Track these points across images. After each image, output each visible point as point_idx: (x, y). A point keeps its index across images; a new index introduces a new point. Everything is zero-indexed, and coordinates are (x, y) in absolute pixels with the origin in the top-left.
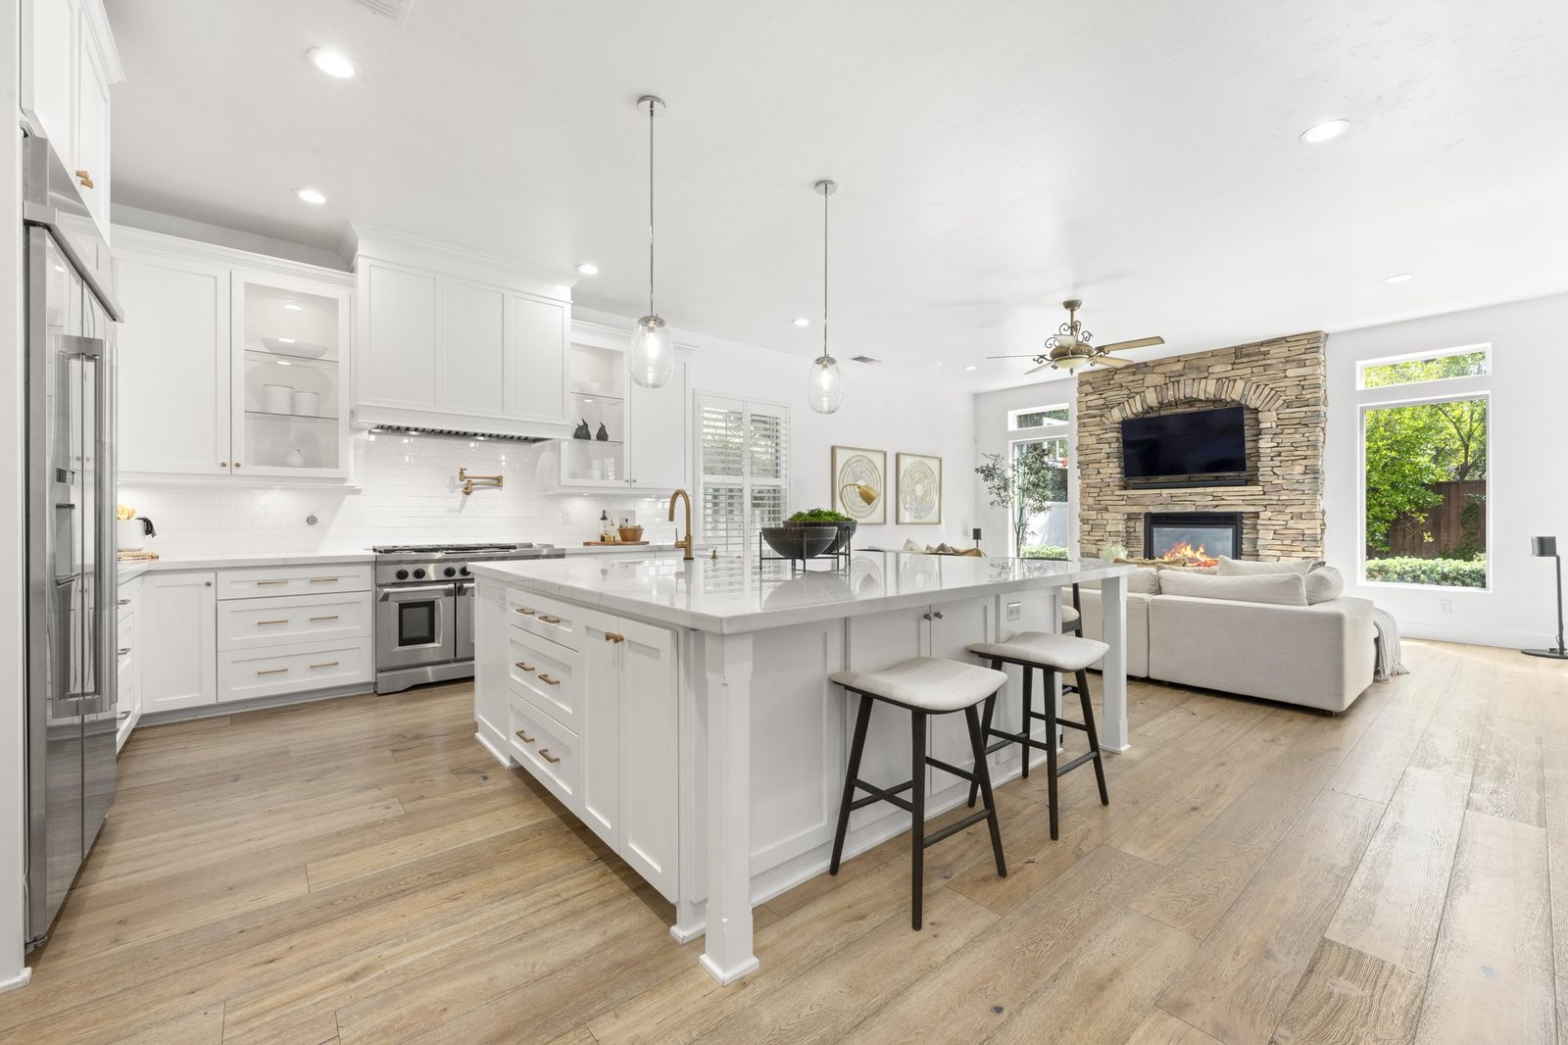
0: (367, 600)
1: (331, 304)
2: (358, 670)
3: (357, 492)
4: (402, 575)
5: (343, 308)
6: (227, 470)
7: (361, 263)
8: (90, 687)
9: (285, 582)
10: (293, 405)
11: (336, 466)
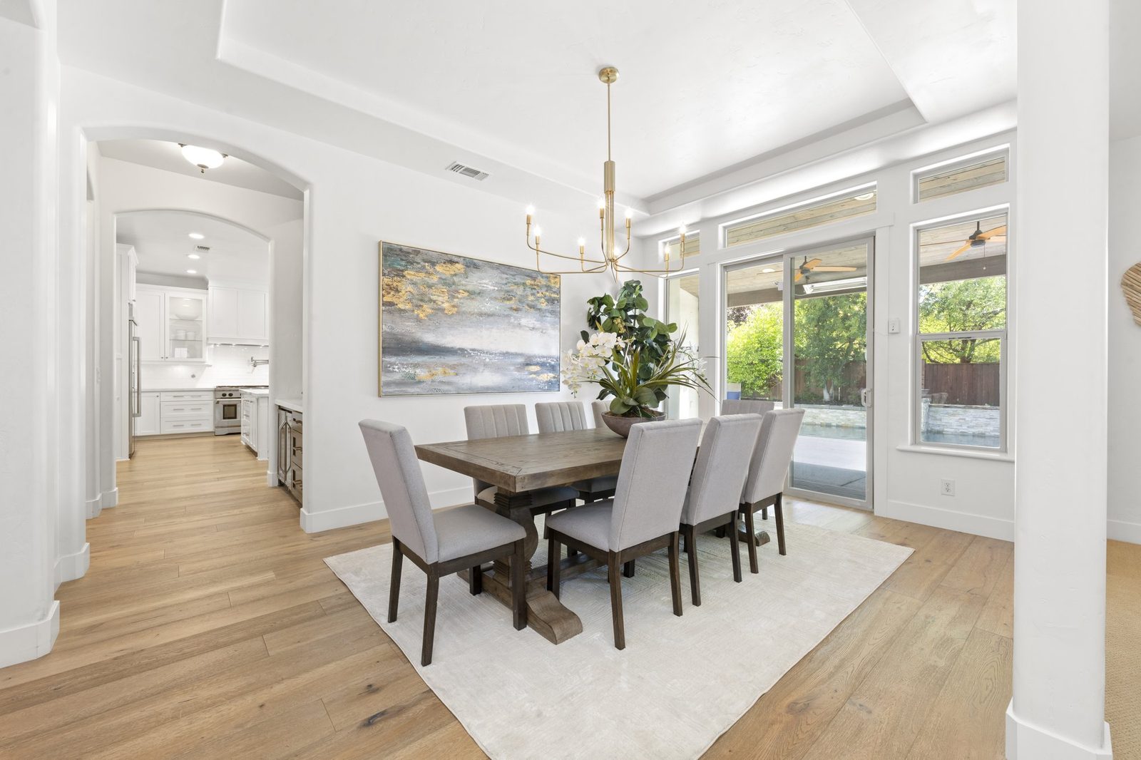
0: (212, 403)
1: (201, 301)
2: (208, 427)
3: (211, 366)
4: (224, 395)
5: (204, 301)
6: (163, 359)
7: (210, 288)
8: (136, 412)
9: (183, 396)
10: (186, 336)
11: (201, 357)
